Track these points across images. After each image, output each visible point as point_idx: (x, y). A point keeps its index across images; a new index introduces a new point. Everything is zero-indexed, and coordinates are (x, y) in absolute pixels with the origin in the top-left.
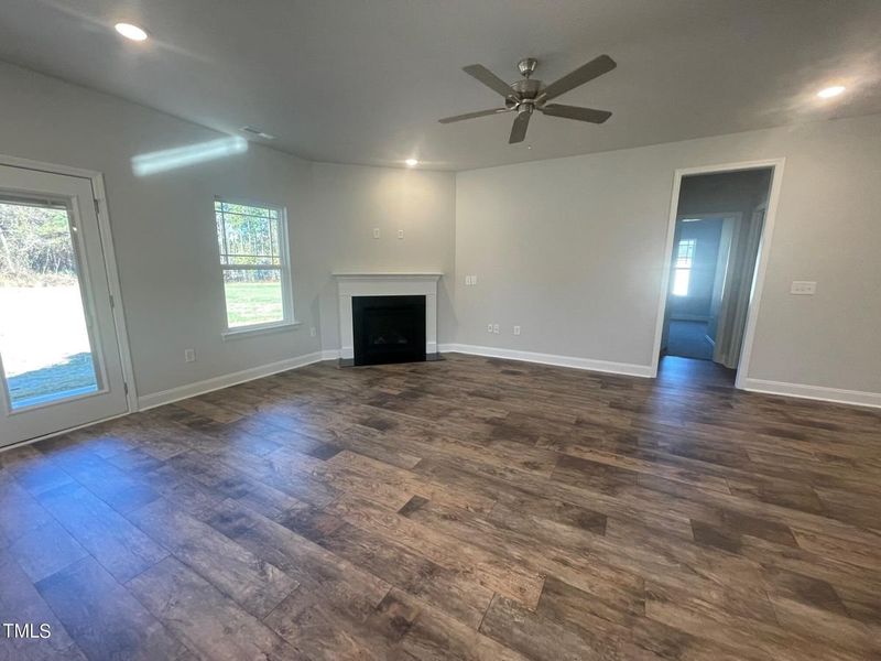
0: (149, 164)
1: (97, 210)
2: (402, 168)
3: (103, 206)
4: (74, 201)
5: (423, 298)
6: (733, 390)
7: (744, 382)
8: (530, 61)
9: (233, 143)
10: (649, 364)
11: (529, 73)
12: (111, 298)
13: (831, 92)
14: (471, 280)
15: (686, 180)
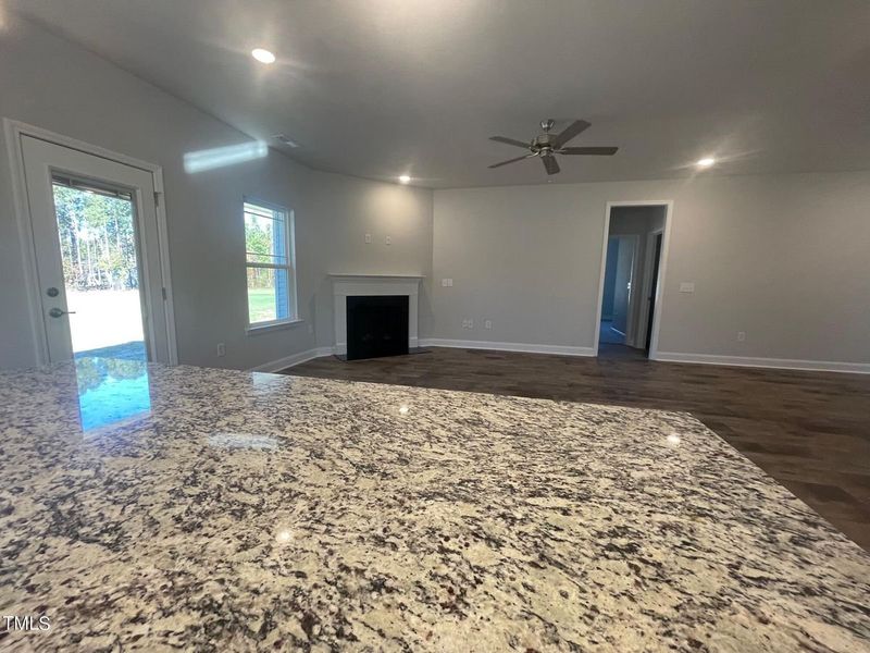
0: (198, 162)
1: (156, 202)
2: (396, 183)
3: (161, 199)
4: (139, 192)
5: (406, 298)
6: (647, 361)
7: (656, 354)
8: (549, 122)
9: (256, 148)
10: (592, 345)
11: (548, 128)
12: (164, 290)
13: (706, 162)
14: (447, 282)
15: (614, 210)
